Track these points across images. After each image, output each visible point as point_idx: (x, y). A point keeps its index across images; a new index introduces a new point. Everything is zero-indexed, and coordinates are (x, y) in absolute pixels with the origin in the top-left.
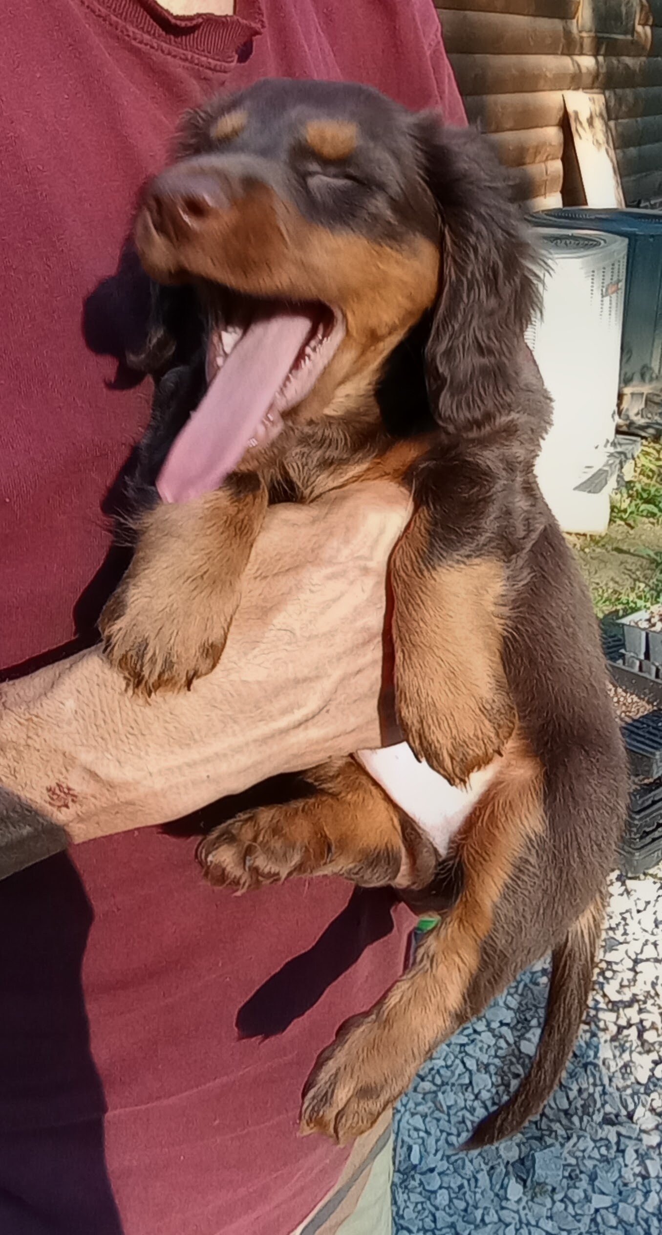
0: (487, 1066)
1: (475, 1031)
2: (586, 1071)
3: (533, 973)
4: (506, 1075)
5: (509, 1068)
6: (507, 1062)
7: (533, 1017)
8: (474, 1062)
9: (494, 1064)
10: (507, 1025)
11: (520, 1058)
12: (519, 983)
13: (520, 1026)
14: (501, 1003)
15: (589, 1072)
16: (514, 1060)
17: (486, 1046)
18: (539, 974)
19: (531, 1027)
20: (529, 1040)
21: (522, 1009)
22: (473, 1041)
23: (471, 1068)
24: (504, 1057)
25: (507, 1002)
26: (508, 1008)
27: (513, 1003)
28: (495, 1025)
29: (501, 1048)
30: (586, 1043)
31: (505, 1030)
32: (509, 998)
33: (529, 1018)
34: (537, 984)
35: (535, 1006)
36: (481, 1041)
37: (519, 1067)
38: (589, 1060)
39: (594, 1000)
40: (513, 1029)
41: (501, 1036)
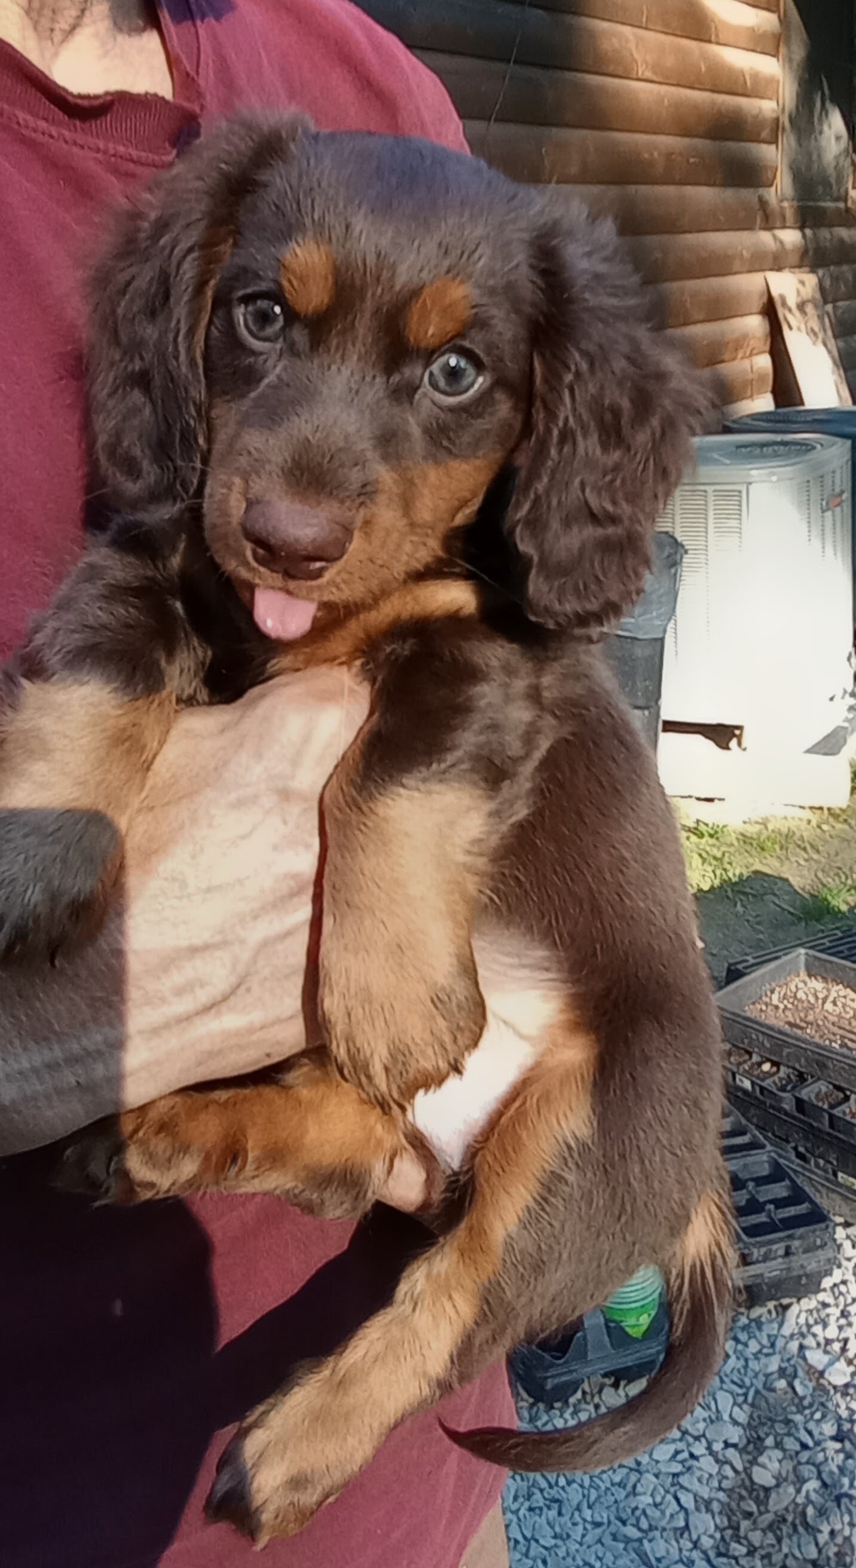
0: (708, 1503)
1: (692, 1456)
2: (839, 1506)
3: (767, 1376)
4: (734, 1514)
5: (738, 1505)
6: (735, 1496)
7: (767, 1435)
8: (691, 1497)
9: (719, 1501)
10: (735, 1446)
11: (753, 1490)
12: (748, 1389)
13: (751, 1447)
14: (726, 1417)
15: (843, 1507)
16: (744, 1493)
17: (706, 1476)
18: (776, 1376)
19: (766, 1448)
20: (764, 1466)
21: (754, 1424)
22: (689, 1469)
23: (685, 1505)
24: (732, 1490)
25: (734, 1415)
26: (735, 1423)
27: (742, 1416)
28: (718, 1447)
29: (726, 1478)
30: (839, 1467)
31: (732, 1454)
32: (736, 1409)
33: (762, 1435)
34: (773, 1390)
35: (770, 1419)
36: (700, 1469)
37: (752, 1503)
38: (843, 1490)
39: (848, 1408)
40: (743, 1451)
41: (728, 1462)
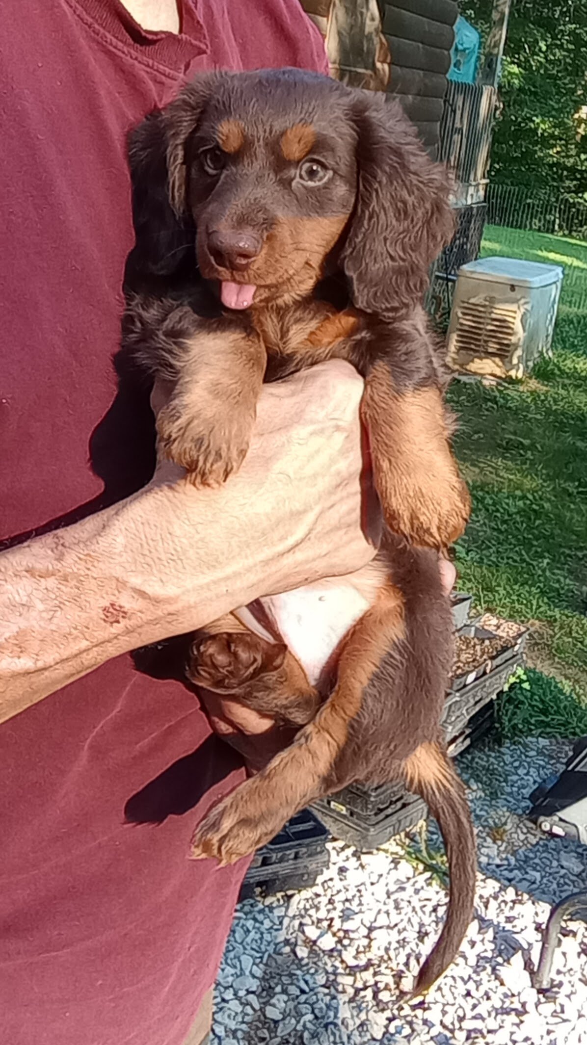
0: (234, 1032)
1: (223, 1000)
2: (327, 1030)
3: (276, 945)
4: (253, 1039)
5: (256, 1033)
6: (253, 1027)
7: (277, 985)
8: (222, 1028)
9: (241, 1030)
10: (253, 993)
11: (266, 1023)
12: (264, 953)
13: (264, 993)
14: (247, 973)
15: (329, 1031)
16: (260, 1025)
17: (233, 1014)
18: (282, 945)
19: (275, 994)
20: (274, 1005)
21: (267, 977)
22: (221, 1009)
23: (219, 1034)
24: (251, 1023)
25: (253, 972)
26: (254, 977)
27: (258, 972)
28: (242, 993)
29: (248, 1015)
30: (326, 1005)
31: (252, 998)
32: (255, 967)
33: (273, 985)
34: (281, 954)
35: (278, 974)
36: (229, 1009)
37: (265, 1031)
38: (330, 1020)
39: (333, 966)
40: (259, 996)
41: (248, 1004)
